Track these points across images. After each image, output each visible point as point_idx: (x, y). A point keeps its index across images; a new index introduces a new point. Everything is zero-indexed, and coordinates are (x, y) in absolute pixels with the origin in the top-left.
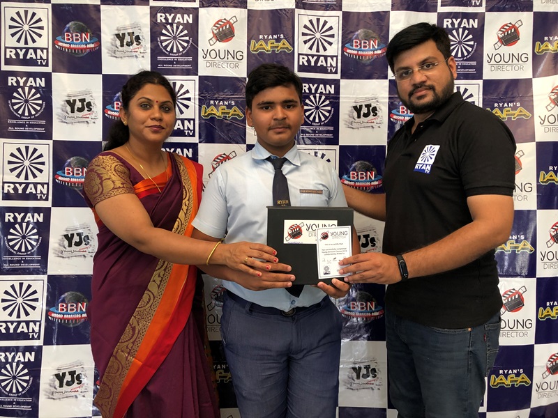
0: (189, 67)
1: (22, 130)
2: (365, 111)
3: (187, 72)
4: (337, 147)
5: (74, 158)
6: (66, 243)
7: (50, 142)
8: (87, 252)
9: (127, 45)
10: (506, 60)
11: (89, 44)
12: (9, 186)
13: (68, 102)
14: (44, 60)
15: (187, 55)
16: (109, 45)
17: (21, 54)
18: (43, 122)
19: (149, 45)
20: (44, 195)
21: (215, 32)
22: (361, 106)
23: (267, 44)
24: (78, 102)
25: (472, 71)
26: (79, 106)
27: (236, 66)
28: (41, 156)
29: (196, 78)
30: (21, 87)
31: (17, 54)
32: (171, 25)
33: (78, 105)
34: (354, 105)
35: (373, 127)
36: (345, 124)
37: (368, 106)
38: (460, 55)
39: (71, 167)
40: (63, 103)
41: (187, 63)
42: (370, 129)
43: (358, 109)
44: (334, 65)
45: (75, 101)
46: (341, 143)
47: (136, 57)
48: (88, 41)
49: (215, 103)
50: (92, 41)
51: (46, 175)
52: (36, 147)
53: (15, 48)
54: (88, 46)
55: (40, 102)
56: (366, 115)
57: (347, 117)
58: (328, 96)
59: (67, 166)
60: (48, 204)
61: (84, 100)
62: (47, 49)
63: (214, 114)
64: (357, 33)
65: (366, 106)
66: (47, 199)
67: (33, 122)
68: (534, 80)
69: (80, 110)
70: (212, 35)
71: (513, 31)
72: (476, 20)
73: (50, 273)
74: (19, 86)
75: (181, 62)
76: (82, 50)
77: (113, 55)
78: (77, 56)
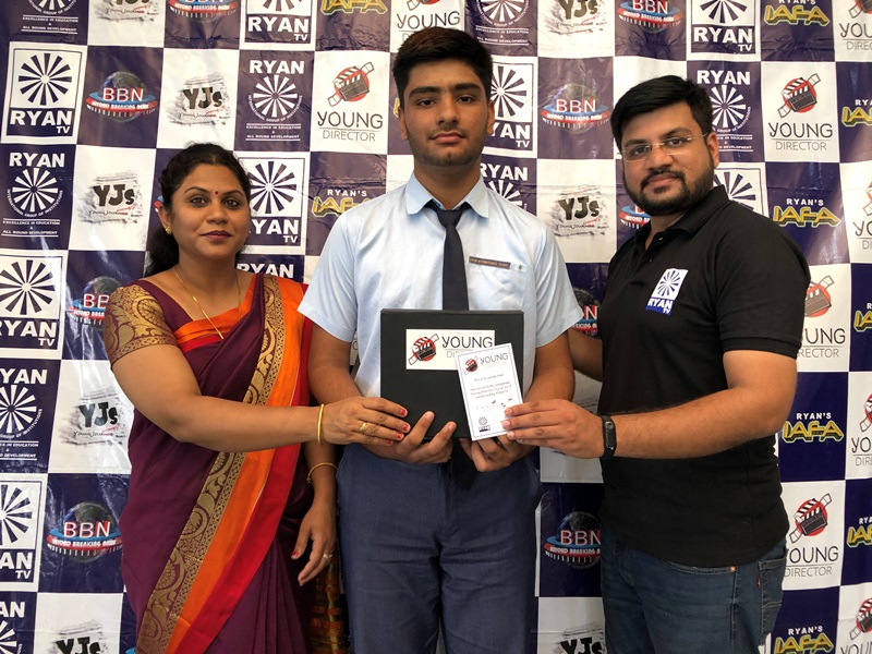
0: (296, 138)
2: (578, 209)
3: (293, 147)
5: (100, 278)
6: (82, 420)
7: (65, 253)
9: (200, 105)
10: (799, 133)
11: (141, 103)
13: (96, 189)
14: (66, 126)
15: (293, 120)
16: (173, 106)
17: (34, 119)
18: (57, 222)
19: (233, 105)
20: (51, 339)
21: (339, 86)
22: (572, 201)
24: (112, 190)
25: (747, 149)
26: (115, 195)
27: (371, 137)
28: (49, 276)
29: (307, 155)
30: (28, 168)
31: (27, 119)
33: (113, 193)
34: (561, 198)
35: (592, 233)
37: (582, 200)
38: (725, 124)
39: (93, 292)
40: (88, 190)
41: (293, 132)
42: (588, 237)
43: (566, 206)
44: (527, 136)
45: (107, 187)
47: (213, 123)
48: (140, 99)
49: (334, 193)
50: (146, 100)
51: (55, 308)
52: (44, 261)
53: (25, 110)
54: (139, 107)
55: (55, 191)
56: (580, 215)
59: (88, 292)
60: (56, 354)
61: (122, 187)
62: (73, 111)
63: (332, 210)
64: (562, 89)
65: (580, 200)
66: (55, 347)
67: (41, 222)
68: (842, 165)
69: (114, 202)
70: (333, 91)
71: (806, 89)
72: (748, 74)
73: (52, 470)
74: (24, 166)
75: (284, 132)
76: (128, 112)
77: (177, 120)
78: (118, 121)
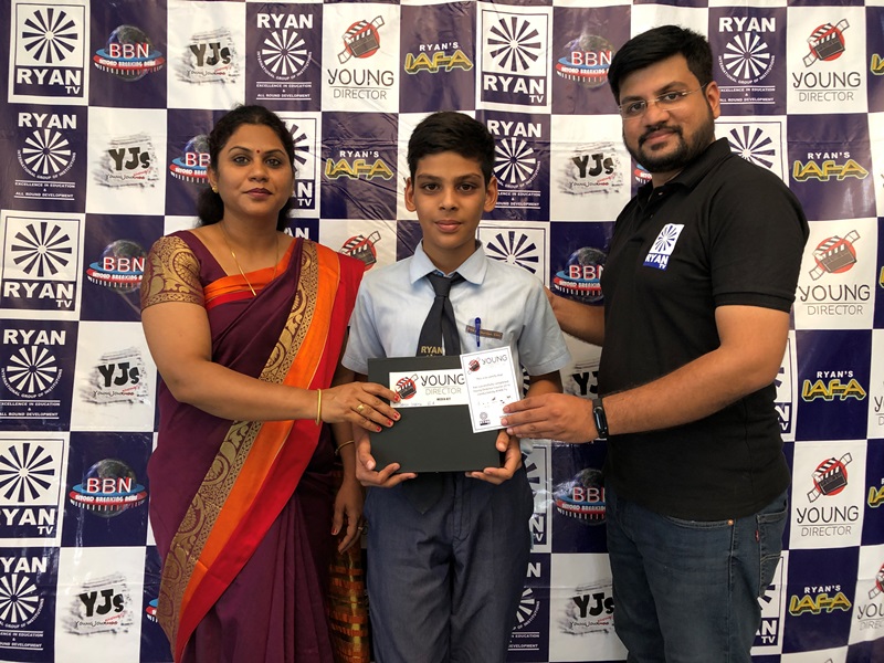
0: (306, 97)
1: (37, 196)
2: (592, 166)
3: (304, 107)
4: (547, 225)
5: (119, 242)
6: (102, 379)
7: (82, 217)
8: (135, 396)
9: (209, 63)
10: (825, 83)
11: (147, 60)
12: (12, 287)
13: (112, 152)
14: (76, 87)
15: (304, 78)
16: (181, 62)
17: (41, 77)
18: (72, 185)
19: (243, 64)
20: (68, 301)
21: (349, 42)
22: (586, 158)
23: (431, 58)
24: (127, 153)
25: (768, 101)
26: (130, 159)
27: (383, 95)
28: (66, 238)
29: (318, 115)
30: (39, 129)
31: (34, 77)
32: (279, 32)
33: (128, 157)
34: (575, 155)
35: (606, 191)
36: (560, 187)
37: (597, 157)
38: (747, 75)
39: (112, 256)
40: (104, 154)
41: (304, 91)
42: (603, 195)
43: (581, 163)
44: (541, 91)
45: (123, 151)
46: (553, 218)
47: (223, 81)
48: (147, 56)
49: (347, 155)
50: (152, 56)
51: (72, 270)
52: (59, 223)
53: (31, 68)
54: (146, 64)
55: (68, 153)
56: (594, 173)
57: (563, 175)
58: (531, 142)
59: (107, 255)
60: (74, 316)
61: (137, 150)
62: (82, 70)
63: (345, 172)
64: (577, 41)
65: (595, 157)
66: (72, 308)
67: (54, 184)
68: (870, 115)
69: (131, 166)
70: (344, 48)
71: (834, 36)
72: (773, 20)
73: (73, 428)
74: (35, 127)
75: (295, 91)
76: (136, 69)
77: (186, 78)
78: (127, 80)
